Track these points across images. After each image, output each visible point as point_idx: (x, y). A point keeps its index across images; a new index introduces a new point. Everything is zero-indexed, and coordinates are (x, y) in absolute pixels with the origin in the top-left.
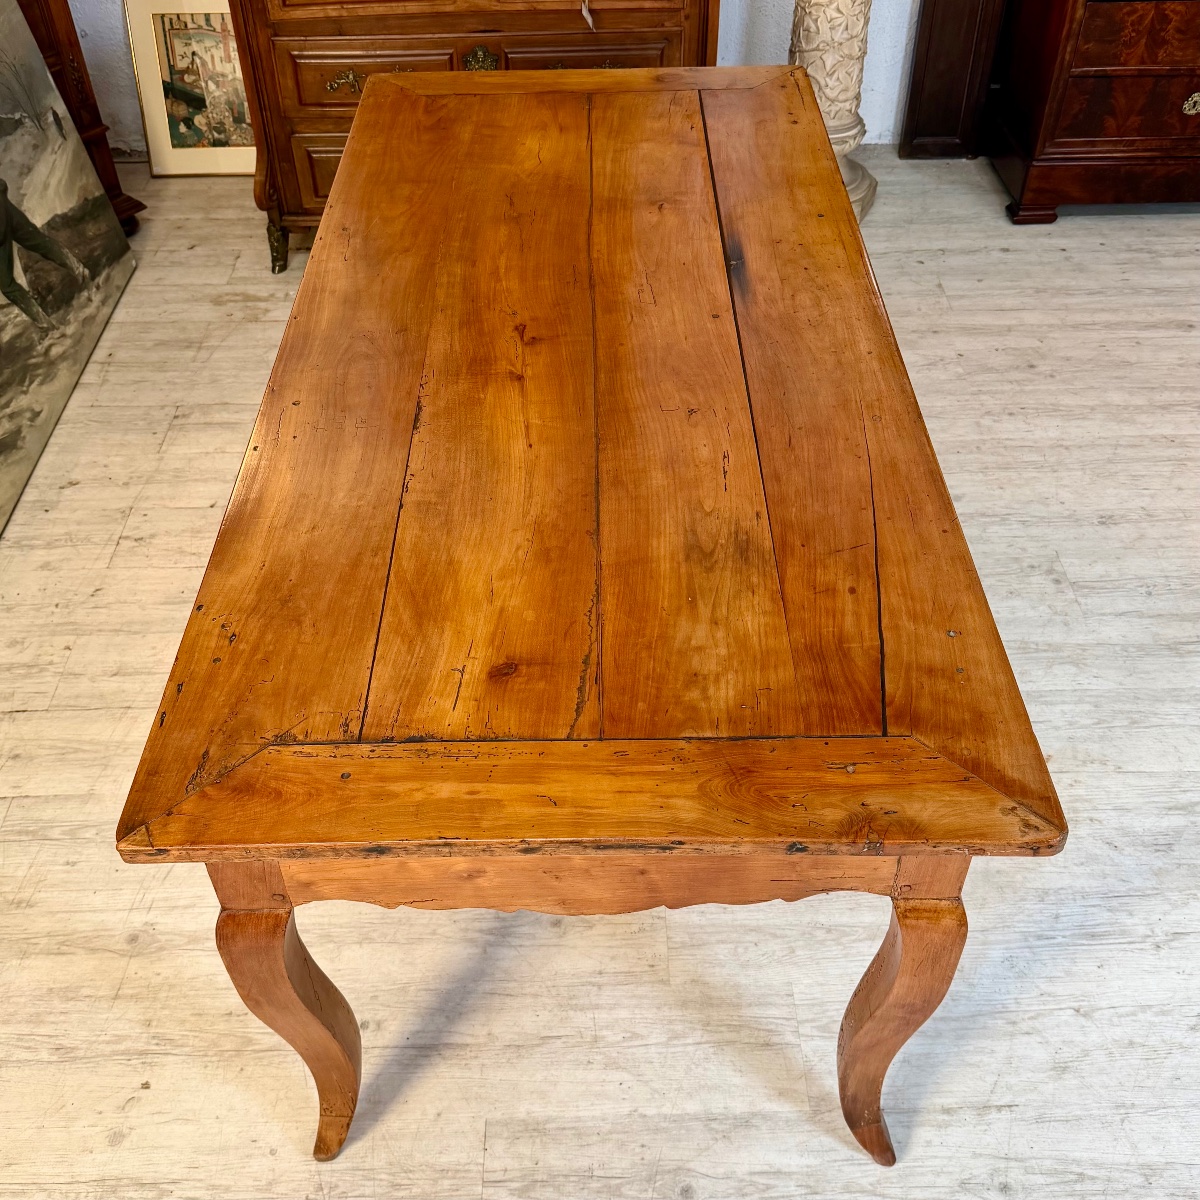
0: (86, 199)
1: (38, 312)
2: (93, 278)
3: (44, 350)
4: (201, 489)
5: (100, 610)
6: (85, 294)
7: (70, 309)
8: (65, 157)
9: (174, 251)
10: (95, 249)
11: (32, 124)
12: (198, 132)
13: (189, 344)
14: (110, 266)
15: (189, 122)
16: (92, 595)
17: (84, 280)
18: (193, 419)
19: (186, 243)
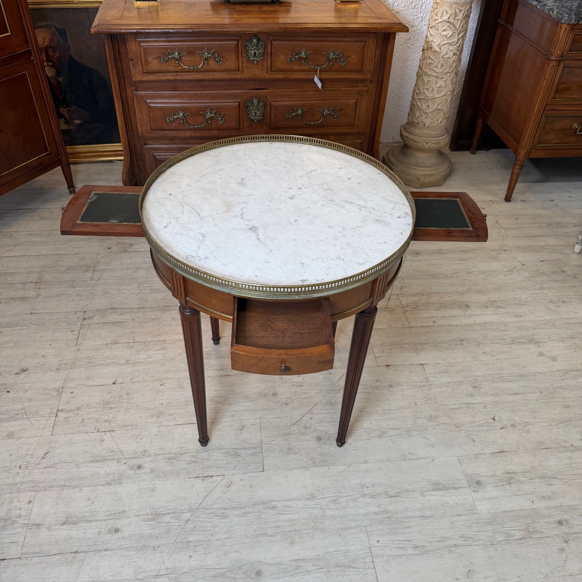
4: (106, 371)
5: (49, 469)
13: (86, 268)
16: (43, 458)
18: (95, 321)
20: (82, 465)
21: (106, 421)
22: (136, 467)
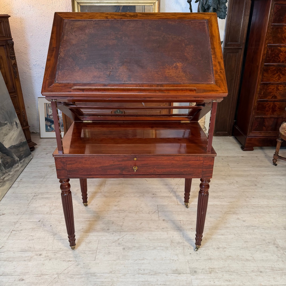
0: (21, 142)
1: (3, 169)
2: (20, 161)
3: (3, 178)
4: (37, 216)
5: (1, 253)
6: (17, 164)
7: (12, 168)
8: (17, 132)
9: (42, 155)
10: (22, 154)
11: (10, 124)
12: (52, 128)
13: (41, 177)
14: (25, 158)
15: (50, 126)
17: (17, 161)
18: (38, 197)
19: (45, 153)
20: (16, 252)
21: (32, 236)
22: (39, 255)
